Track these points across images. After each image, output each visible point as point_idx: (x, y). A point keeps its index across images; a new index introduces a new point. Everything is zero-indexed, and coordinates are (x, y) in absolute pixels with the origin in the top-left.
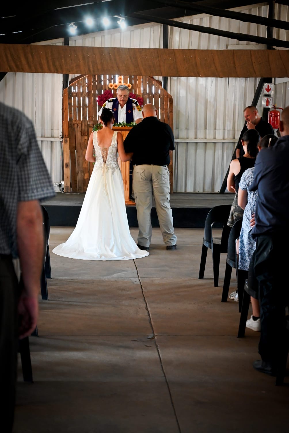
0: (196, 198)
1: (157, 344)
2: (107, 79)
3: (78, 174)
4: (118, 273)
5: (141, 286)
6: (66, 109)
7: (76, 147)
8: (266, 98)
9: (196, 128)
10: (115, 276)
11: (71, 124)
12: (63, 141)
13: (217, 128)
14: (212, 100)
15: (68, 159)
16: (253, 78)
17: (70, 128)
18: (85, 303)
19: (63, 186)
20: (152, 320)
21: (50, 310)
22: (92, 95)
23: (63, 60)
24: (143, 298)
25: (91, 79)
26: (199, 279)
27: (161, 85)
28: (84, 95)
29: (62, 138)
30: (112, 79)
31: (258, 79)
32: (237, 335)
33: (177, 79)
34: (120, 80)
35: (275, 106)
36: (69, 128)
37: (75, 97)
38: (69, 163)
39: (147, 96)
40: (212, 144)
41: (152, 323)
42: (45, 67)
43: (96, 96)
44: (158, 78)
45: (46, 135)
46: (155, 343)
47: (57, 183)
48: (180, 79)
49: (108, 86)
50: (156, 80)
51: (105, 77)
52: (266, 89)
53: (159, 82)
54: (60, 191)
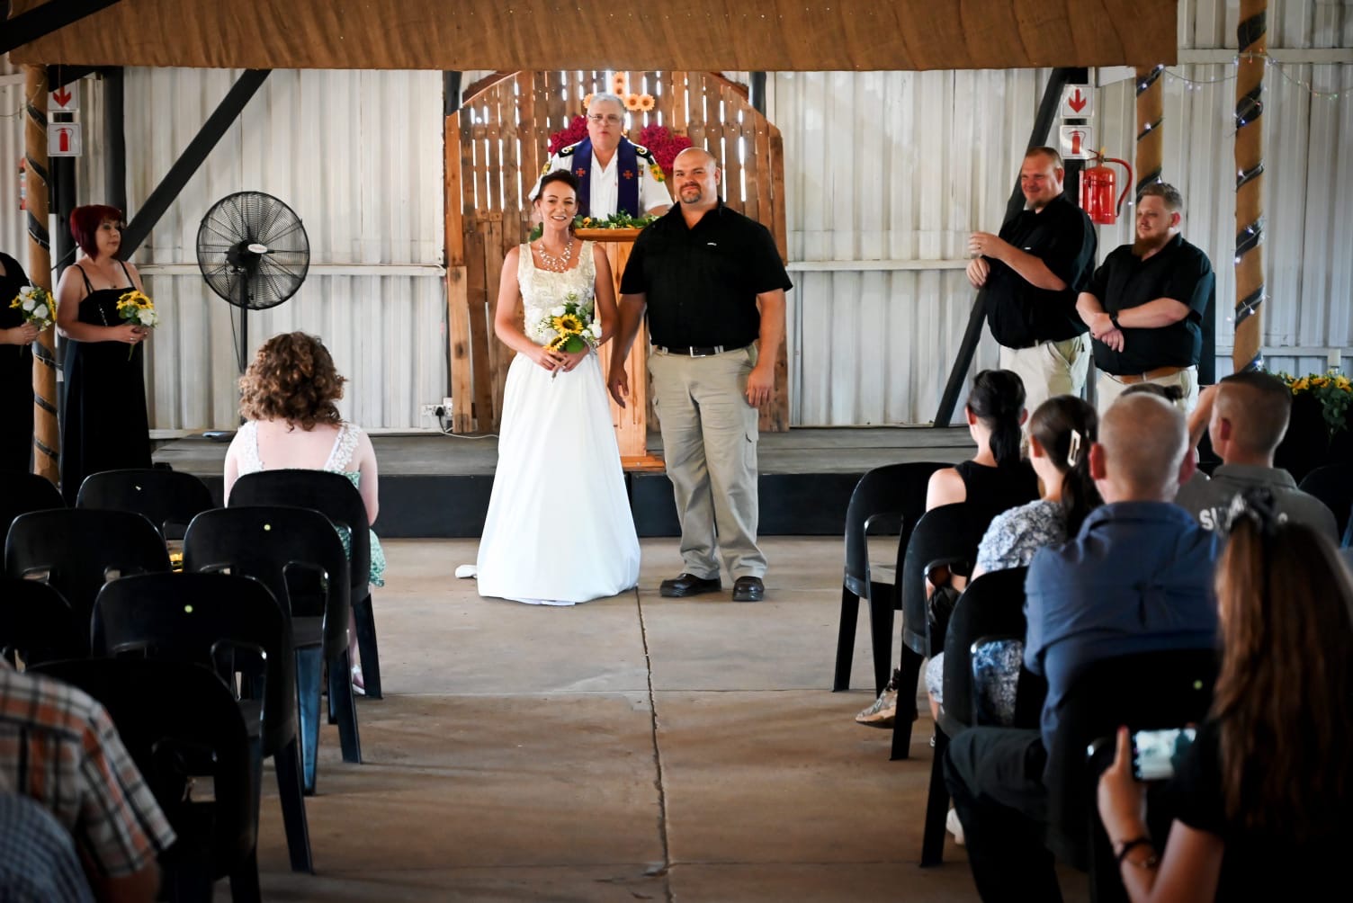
0: (860, 443)
1: (672, 890)
2: (578, 80)
3: (493, 375)
4: (590, 677)
5: (654, 715)
6: (454, 176)
7: (486, 292)
8: (1073, 128)
9: (857, 228)
10: (578, 688)
11: (470, 223)
12: (446, 276)
13: (923, 226)
14: (906, 141)
15: (462, 332)
16: (1031, 71)
17: (467, 236)
18: (474, 769)
19: (450, 415)
20: (667, 817)
21: (361, 795)
22: (533, 130)
23: (434, 28)
24: (653, 753)
25: (530, 82)
26: (834, 691)
27: (747, 97)
28: (508, 132)
29: (445, 266)
30: (593, 81)
31: (1047, 73)
32: (919, 857)
33: (796, 78)
34: (620, 84)
35: (1098, 155)
36: (464, 235)
37: (481, 138)
38: (466, 343)
39: (702, 132)
40: (908, 273)
41: (668, 827)
42: (380, 50)
43: (547, 133)
44: (738, 76)
45: (396, 259)
46: (667, 887)
47: (432, 407)
48: (804, 77)
49: (582, 103)
50: (731, 82)
51: (572, 78)
52: (1071, 103)
53: (741, 89)
54: (440, 431)
